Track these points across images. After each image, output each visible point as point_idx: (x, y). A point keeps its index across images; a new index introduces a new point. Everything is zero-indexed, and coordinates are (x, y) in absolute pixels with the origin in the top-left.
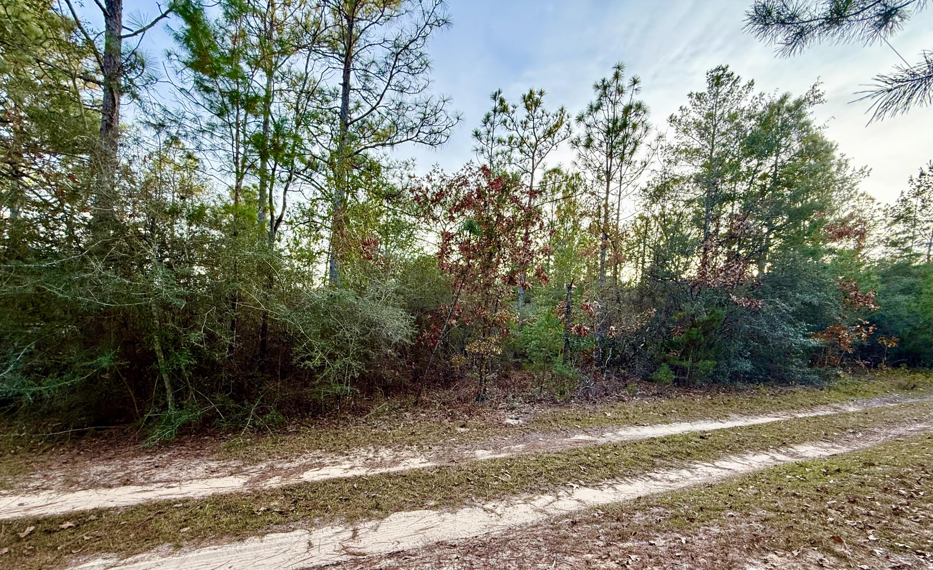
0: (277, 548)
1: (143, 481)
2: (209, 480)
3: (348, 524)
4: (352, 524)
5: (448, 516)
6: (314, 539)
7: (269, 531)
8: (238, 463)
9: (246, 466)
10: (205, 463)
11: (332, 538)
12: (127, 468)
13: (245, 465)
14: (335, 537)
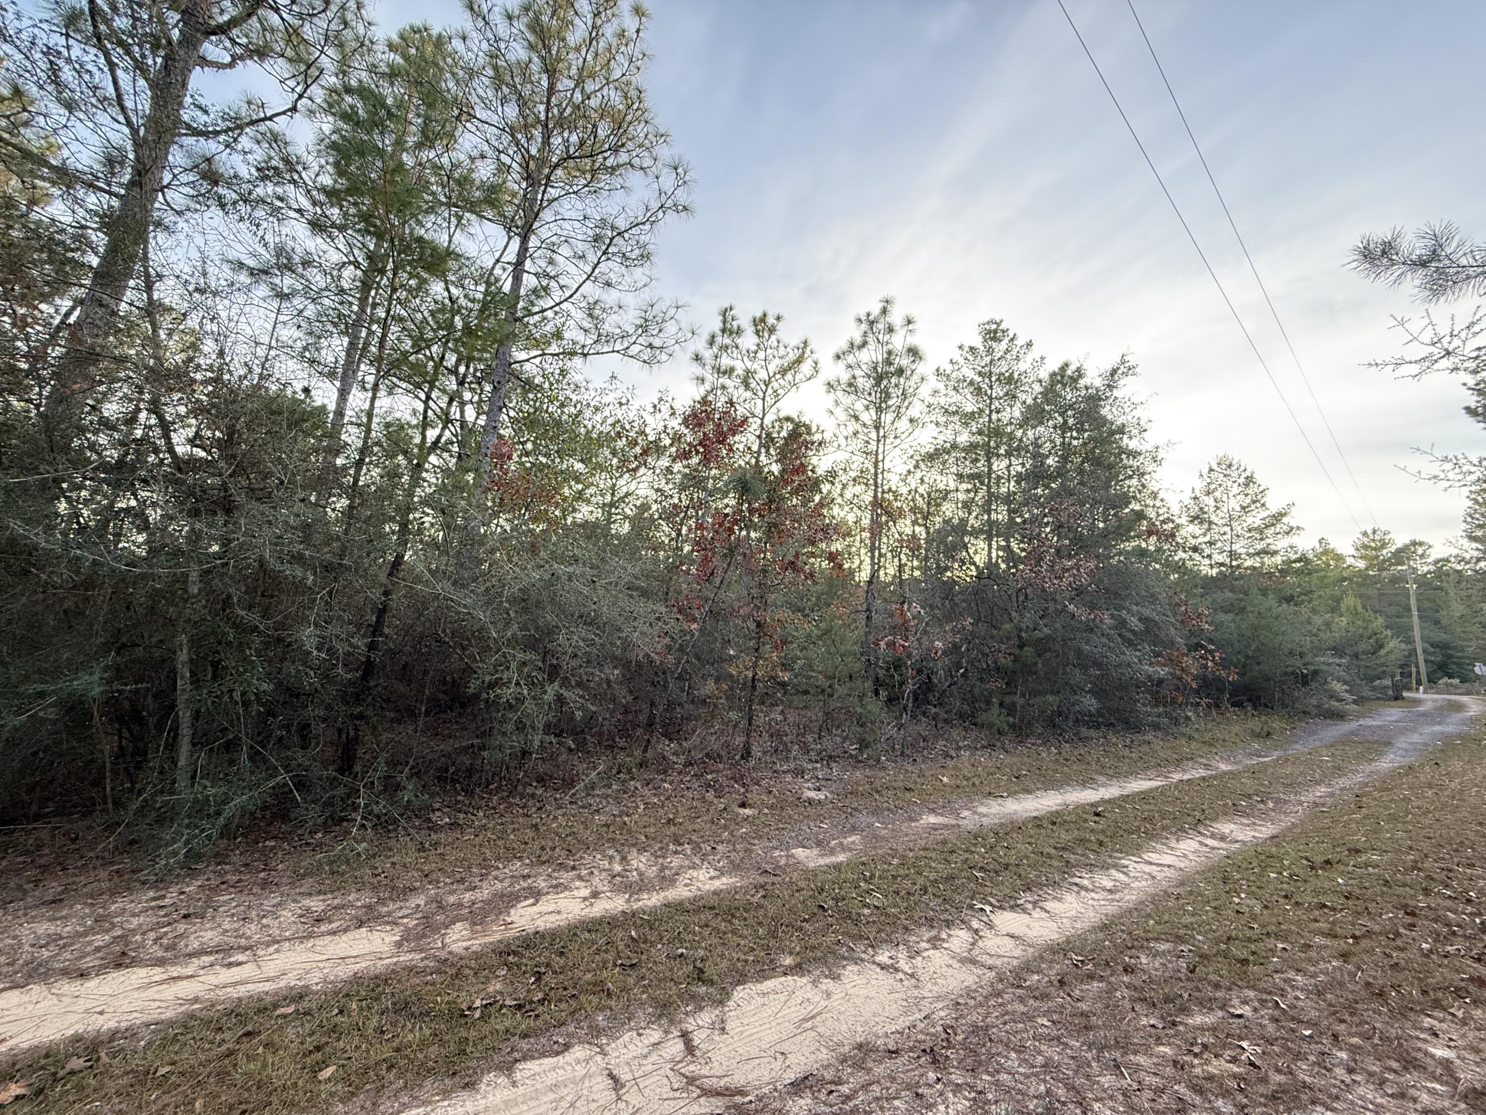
0: (552, 1096)
1: (160, 954)
2: (319, 942)
3: (664, 1021)
4: (672, 1022)
5: (827, 984)
6: (618, 1065)
7: (516, 1055)
8: (366, 898)
9: (384, 905)
10: (295, 901)
11: (651, 1059)
12: (114, 926)
13: (382, 901)
14: (654, 1057)
